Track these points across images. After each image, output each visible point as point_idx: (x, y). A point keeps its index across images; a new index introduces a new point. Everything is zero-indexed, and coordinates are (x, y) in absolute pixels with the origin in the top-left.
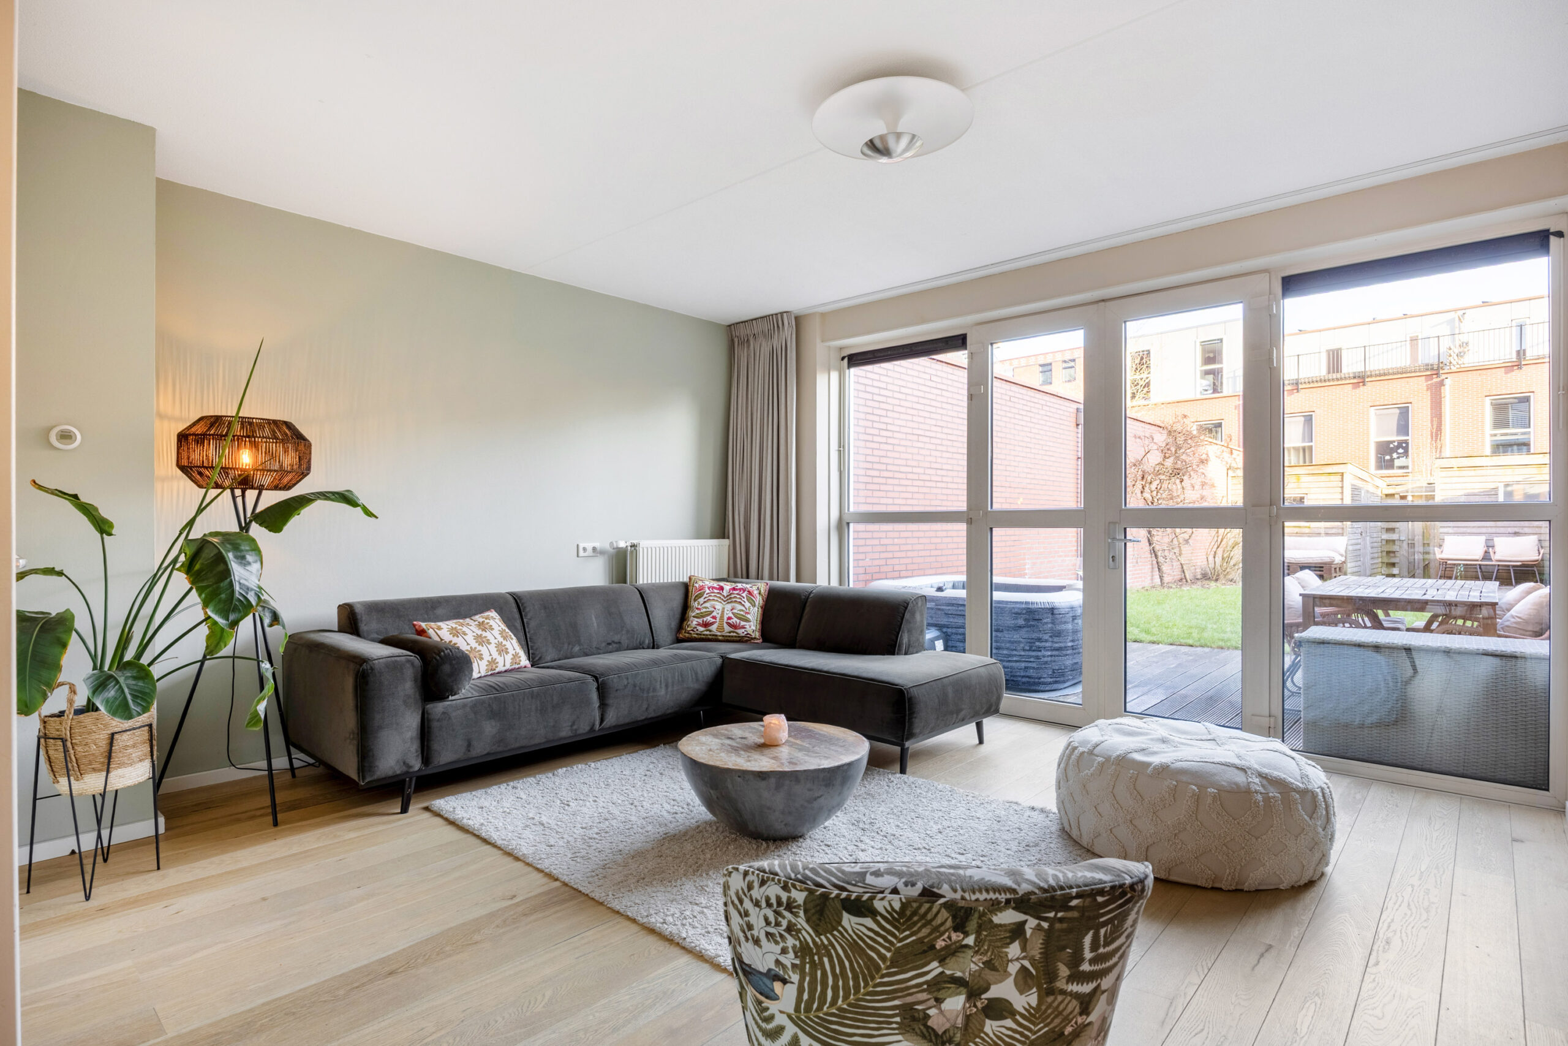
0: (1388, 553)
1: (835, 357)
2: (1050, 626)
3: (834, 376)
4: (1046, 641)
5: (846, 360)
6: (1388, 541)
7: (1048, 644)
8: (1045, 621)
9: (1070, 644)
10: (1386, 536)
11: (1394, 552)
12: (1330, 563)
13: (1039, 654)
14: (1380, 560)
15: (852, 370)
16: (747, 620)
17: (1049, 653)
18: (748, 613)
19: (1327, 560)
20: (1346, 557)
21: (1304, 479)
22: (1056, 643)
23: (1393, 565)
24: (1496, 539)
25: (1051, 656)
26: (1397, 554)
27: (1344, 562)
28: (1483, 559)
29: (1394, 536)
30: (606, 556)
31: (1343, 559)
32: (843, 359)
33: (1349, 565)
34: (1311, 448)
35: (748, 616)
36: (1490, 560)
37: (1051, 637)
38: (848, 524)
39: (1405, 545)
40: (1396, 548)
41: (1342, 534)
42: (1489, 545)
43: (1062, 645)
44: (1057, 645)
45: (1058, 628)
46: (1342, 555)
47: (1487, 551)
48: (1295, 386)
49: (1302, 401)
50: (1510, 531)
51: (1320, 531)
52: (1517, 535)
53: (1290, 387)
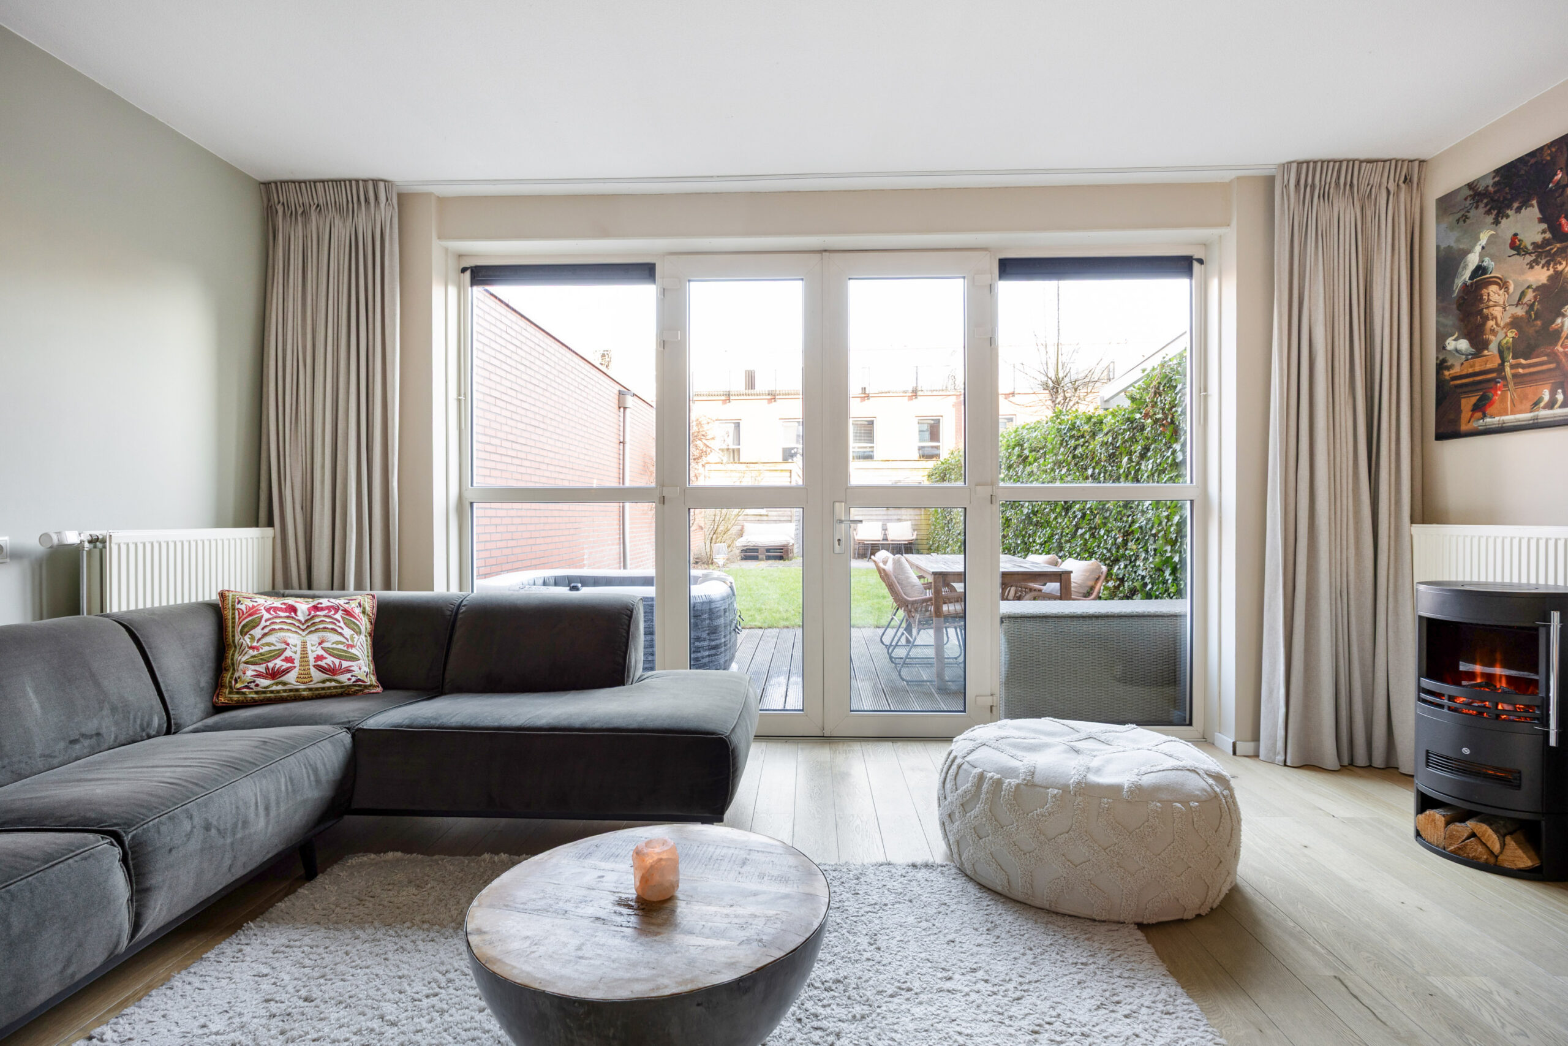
1: (453, 267)
2: (707, 622)
3: (452, 291)
4: (705, 640)
5: (468, 274)
7: (706, 643)
8: (704, 617)
9: (723, 640)
13: (699, 655)
15: (475, 288)
16: (354, 658)
17: (707, 653)
18: (352, 646)
19: (784, 543)
21: (764, 474)
22: (713, 640)
24: (888, 523)
25: (709, 656)
28: (883, 540)
30: (26, 563)
31: (793, 542)
32: (464, 270)
33: (795, 546)
34: (739, 450)
35: (354, 651)
36: (887, 540)
37: (708, 634)
38: (472, 504)
41: (791, 521)
42: (885, 528)
43: (718, 642)
44: (713, 643)
45: (715, 624)
46: (793, 539)
47: (885, 535)
48: (728, 397)
49: (734, 410)
50: (896, 517)
51: (775, 518)
52: (899, 520)
53: (724, 398)
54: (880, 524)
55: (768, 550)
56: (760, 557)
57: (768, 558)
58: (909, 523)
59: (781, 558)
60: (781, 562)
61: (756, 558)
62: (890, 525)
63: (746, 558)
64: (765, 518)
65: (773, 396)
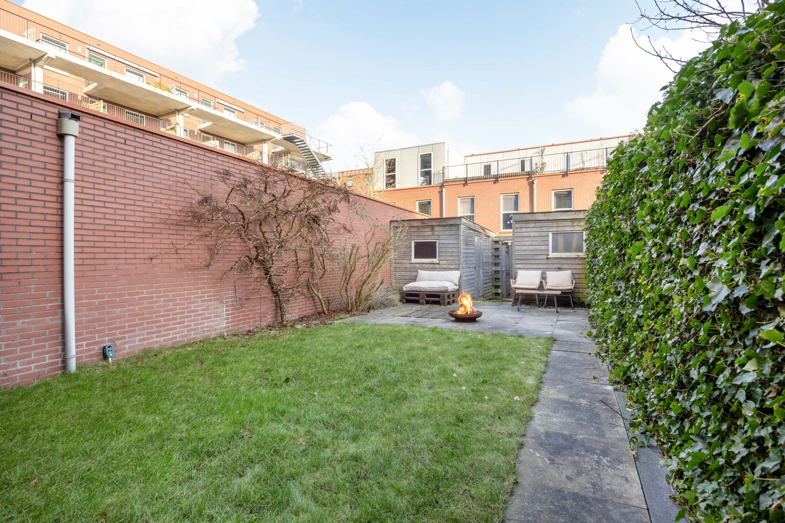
0: (496, 279)
6: (495, 271)
10: (494, 269)
11: (498, 279)
12: (446, 291)
14: (491, 284)
19: (443, 289)
20: (459, 286)
21: (437, 229)
23: (497, 287)
24: (547, 273)
26: (501, 280)
27: (458, 290)
28: (539, 289)
29: (498, 268)
31: (457, 287)
34: (473, 216)
36: (543, 289)
39: (505, 274)
40: (499, 276)
41: (458, 269)
42: (544, 277)
46: (456, 285)
47: (541, 282)
48: (466, 181)
49: (469, 190)
50: (556, 266)
51: (445, 266)
52: (560, 269)
53: (463, 182)
54: (539, 272)
55: (429, 296)
56: (421, 301)
57: (428, 302)
58: (569, 272)
59: (438, 303)
60: (437, 306)
61: (417, 302)
62: (549, 274)
63: (408, 301)
64: (438, 266)
65: (496, 179)
